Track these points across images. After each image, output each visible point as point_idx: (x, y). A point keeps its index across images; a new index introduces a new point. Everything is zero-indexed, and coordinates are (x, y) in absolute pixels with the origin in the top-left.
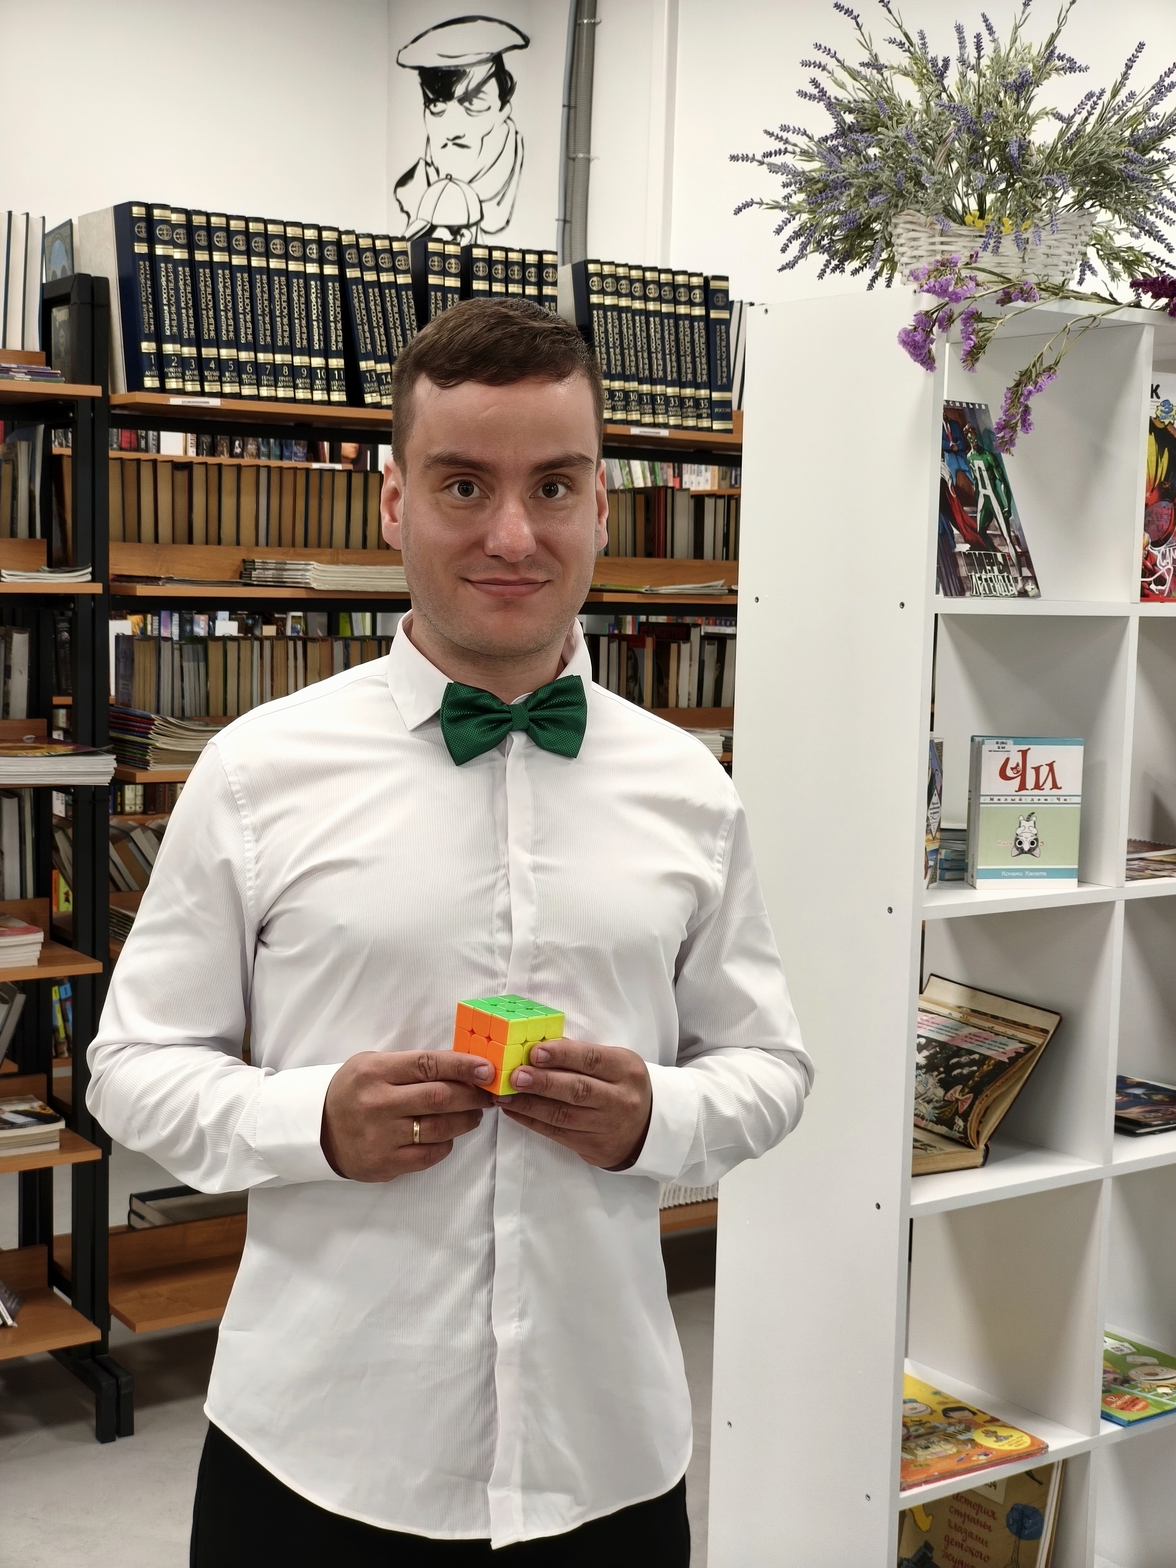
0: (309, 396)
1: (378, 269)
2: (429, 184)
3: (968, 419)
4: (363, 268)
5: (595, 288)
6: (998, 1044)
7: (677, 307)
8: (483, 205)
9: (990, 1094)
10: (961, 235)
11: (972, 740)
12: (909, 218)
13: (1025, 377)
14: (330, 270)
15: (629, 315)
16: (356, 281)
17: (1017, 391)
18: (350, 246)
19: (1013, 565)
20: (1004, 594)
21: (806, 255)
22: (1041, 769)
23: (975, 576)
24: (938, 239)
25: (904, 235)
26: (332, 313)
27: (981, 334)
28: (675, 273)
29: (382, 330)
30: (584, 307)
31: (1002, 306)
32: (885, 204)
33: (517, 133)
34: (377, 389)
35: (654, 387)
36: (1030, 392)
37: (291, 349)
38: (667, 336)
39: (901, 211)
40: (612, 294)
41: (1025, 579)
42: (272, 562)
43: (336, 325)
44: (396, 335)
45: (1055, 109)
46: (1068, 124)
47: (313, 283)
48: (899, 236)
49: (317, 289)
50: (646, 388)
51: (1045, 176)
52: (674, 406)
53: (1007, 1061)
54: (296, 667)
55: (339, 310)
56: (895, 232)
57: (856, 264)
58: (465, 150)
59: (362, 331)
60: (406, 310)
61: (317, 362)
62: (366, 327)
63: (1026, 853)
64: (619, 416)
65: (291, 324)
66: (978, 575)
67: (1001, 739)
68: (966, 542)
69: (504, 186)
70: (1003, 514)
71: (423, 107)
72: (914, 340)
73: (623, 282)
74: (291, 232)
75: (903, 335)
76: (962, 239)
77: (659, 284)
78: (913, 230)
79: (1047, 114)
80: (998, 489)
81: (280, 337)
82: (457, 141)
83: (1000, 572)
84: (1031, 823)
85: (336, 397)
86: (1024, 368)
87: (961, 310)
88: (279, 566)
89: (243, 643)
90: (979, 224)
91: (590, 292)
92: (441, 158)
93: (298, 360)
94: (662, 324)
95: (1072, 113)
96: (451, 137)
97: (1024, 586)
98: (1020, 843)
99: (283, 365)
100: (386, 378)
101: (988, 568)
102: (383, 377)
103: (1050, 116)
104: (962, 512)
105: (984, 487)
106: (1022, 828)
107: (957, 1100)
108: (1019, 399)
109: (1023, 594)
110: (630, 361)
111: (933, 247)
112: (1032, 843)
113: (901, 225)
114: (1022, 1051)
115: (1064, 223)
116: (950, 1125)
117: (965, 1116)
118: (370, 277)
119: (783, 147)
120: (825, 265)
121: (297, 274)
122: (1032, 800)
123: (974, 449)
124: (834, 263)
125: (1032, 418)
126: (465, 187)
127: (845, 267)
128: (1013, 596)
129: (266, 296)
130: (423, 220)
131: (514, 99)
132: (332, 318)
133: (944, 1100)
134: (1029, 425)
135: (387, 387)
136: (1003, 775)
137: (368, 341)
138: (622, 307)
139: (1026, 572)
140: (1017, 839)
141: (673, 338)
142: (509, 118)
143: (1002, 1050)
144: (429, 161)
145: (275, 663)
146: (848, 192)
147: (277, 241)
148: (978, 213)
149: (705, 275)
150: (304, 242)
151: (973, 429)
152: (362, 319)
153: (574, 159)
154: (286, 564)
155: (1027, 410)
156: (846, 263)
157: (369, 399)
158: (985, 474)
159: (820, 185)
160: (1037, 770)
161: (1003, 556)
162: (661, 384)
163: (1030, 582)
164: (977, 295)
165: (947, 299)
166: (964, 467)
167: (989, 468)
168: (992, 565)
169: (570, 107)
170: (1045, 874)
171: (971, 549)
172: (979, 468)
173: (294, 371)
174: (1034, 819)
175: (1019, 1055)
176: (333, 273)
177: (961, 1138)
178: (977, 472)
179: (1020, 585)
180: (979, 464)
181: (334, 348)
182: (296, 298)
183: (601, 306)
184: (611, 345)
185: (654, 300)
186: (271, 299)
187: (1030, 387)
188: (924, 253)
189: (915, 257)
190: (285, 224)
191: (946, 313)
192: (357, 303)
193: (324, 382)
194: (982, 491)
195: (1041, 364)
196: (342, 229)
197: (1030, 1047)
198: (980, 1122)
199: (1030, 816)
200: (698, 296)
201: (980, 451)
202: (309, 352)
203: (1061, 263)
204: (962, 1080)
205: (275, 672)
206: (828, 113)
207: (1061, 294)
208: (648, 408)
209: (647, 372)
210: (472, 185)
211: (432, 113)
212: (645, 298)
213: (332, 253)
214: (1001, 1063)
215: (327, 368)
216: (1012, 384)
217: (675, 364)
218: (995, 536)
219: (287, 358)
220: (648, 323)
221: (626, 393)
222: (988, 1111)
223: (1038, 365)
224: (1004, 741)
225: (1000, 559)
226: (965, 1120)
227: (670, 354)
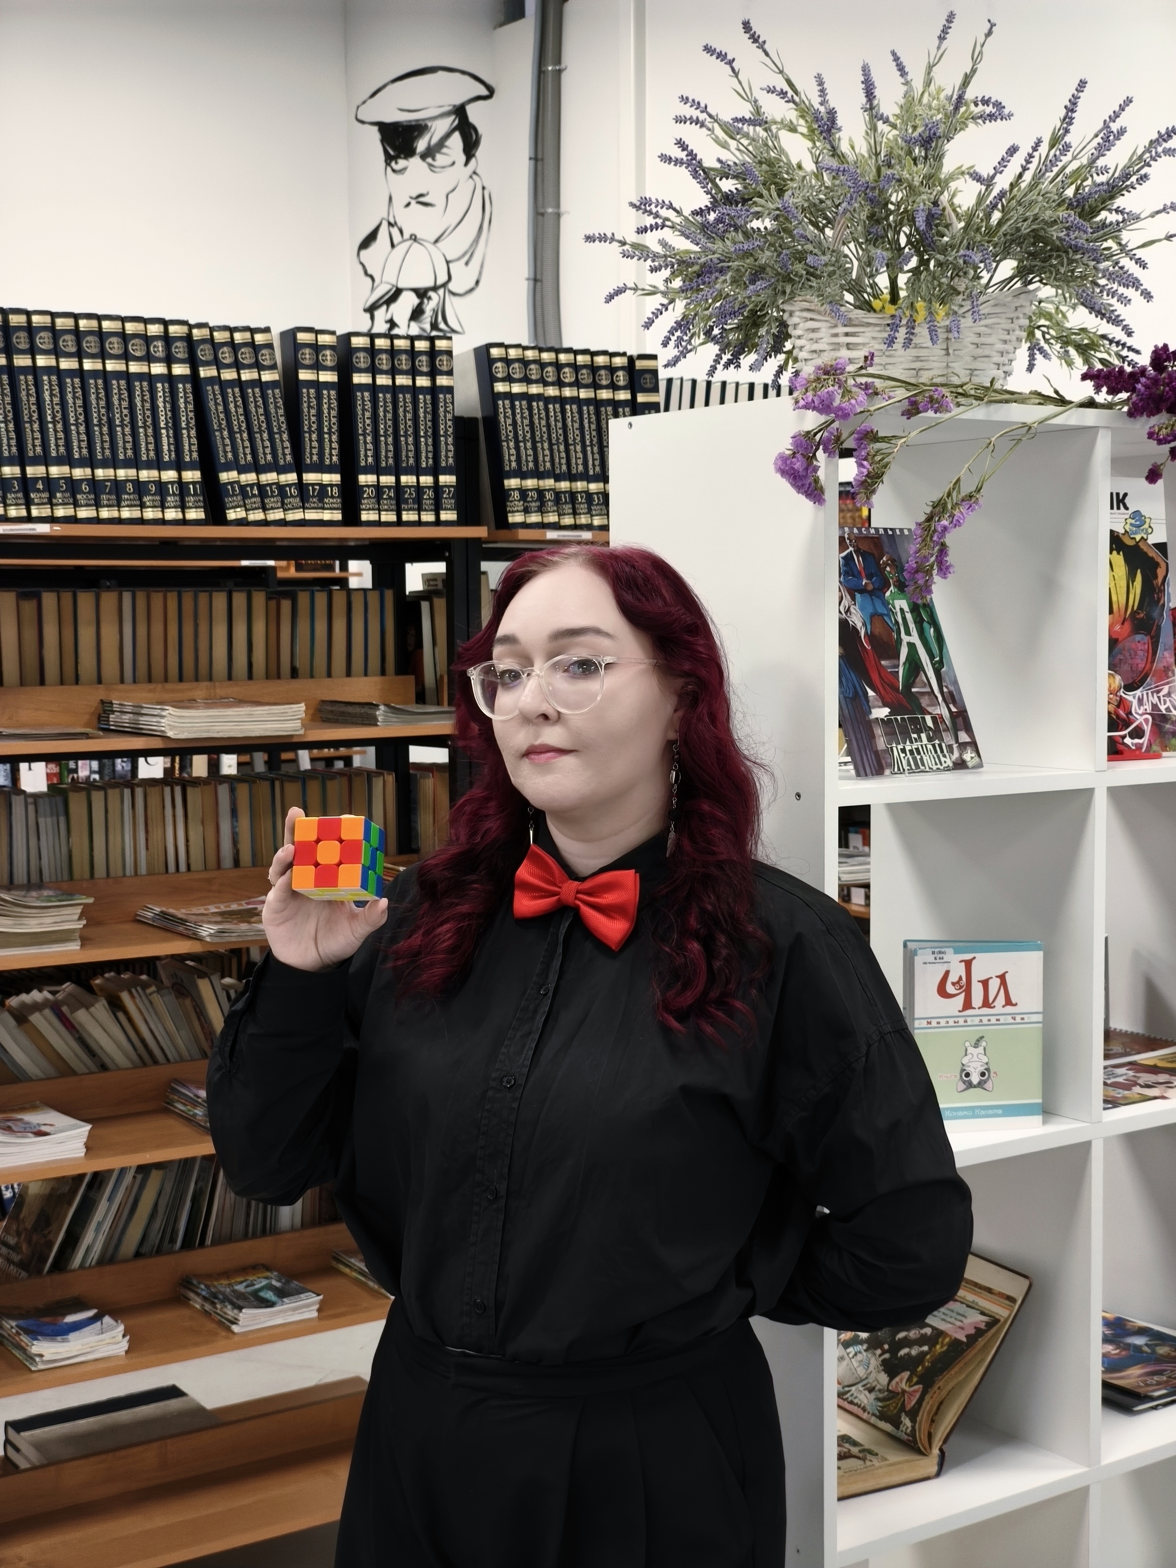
0: (160, 515)
1: (238, 365)
2: (393, 246)
3: (886, 549)
4: (218, 364)
5: (499, 375)
6: (954, 1315)
7: (598, 392)
8: (451, 265)
9: (944, 1383)
10: (869, 325)
11: (905, 946)
12: (806, 305)
13: (939, 508)
14: (179, 370)
15: (541, 404)
16: (211, 380)
17: (929, 526)
18: (203, 341)
19: (947, 730)
20: (935, 767)
21: (695, 348)
22: (990, 982)
23: (896, 749)
24: (841, 330)
25: (801, 325)
26: (184, 419)
27: (878, 458)
28: (593, 354)
29: (245, 435)
30: (489, 397)
31: (908, 418)
32: (770, 291)
33: (484, 188)
34: (241, 503)
35: (573, 484)
36: (945, 529)
37: (135, 463)
38: (586, 425)
39: (791, 299)
40: (520, 381)
41: (963, 746)
42: (129, 706)
43: (188, 432)
44: (262, 440)
45: (972, 167)
46: (988, 186)
47: (159, 385)
48: (795, 326)
49: (164, 392)
50: (564, 485)
51: (962, 252)
52: (598, 504)
53: (964, 1339)
54: (174, 816)
55: (191, 415)
56: (791, 322)
57: (752, 357)
58: (429, 209)
59: (221, 439)
60: (273, 411)
61: (169, 475)
62: (225, 433)
63: (975, 1087)
64: (534, 518)
65: (134, 434)
66: (900, 747)
67: (938, 947)
68: (885, 705)
69: (472, 245)
70: (933, 665)
71: (384, 164)
72: (793, 468)
73: (533, 366)
74: (130, 327)
75: (780, 463)
76: (870, 329)
77: (575, 367)
78: (811, 319)
79: (963, 173)
80: (926, 634)
81: (121, 450)
82: (420, 200)
83: (930, 739)
84: (980, 1050)
85: (193, 514)
86: (936, 498)
87: (851, 429)
88: (136, 710)
89: (110, 792)
90: (891, 309)
91: (493, 379)
92: (404, 217)
93: (145, 475)
94: (580, 412)
95: (992, 172)
96: (414, 195)
97: (961, 755)
98: (968, 1075)
99: (127, 481)
100: (252, 490)
101: (914, 736)
102: (249, 489)
103: (967, 177)
104: (880, 668)
105: (908, 633)
106: (969, 1056)
107: (904, 1392)
108: (932, 537)
109: (960, 765)
110: (544, 456)
111: (835, 340)
112: (983, 1074)
113: (797, 313)
114: (983, 1326)
115: (995, 305)
116: (897, 1424)
117: (913, 1415)
118: (228, 375)
119: (653, 222)
120: (715, 361)
121: (140, 376)
122: (981, 1021)
123: (895, 586)
124: (726, 357)
125: (950, 559)
126: (430, 247)
127: (741, 361)
128: (948, 769)
129: (102, 403)
130: (388, 283)
131: (480, 153)
132: (184, 425)
133: (888, 1390)
134: (948, 568)
135: (253, 500)
136: (942, 991)
137: (229, 449)
138: (533, 395)
139: (964, 737)
140: (963, 1070)
141: (593, 427)
142: (475, 173)
143: (958, 1324)
144: (392, 221)
145: (149, 814)
146: (723, 278)
147: (114, 340)
148: (888, 297)
149: (628, 354)
150: (147, 340)
151: (893, 561)
152: (220, 424)
153: (543, 214)
154: (142, 707)
155: (943, 550)
156: (742, 357)
157: (232, 515)
158: (909, 616)
159: (696, 268)
160: (985, 983)
161: (934, 719)
162: (582, 480)
163: (969, 750)
164: (872, 409)
165: (833, 415)
166: (881, 610)
167: (915, 609)
168: (919, 732)
169: (537, 159)
170: (1000, 1112)
171: (891, 714)
172: (902, 610)
173: (140, 487)
174: (984, 1044)
175: (980, 1332)
176: (184, 373)
177: (909, 1440)
178: (899, 614)
179: (956, 754)
180: (901, 604)
181: (187, 459)
182: (139, 404)
183: (509, 396)
184: (521, 438)
185: (570, 385)
186: (109, 406)
187: (945, 522)
188: (826, 347)
189: (815, 351)
190: (123, 320)
191: (832, 433)
192: (215, 407)
193: (177, 498)
194: (905, 639)
195: (959, 492)
196: (192, 322)
197: (994, 1322)
198: (933, 1421)
199: (978, 1041)
200: (621, 378)
201: (901, 587)
202: (159, 464)
203: (994, 354)
204: (910, 1363)
205: (149, 822)
206: (694, 181)
207: (986, 399)
208: (568, 508)
209: (564, 467)
210: (438, 245)
211: (394, 171)
212: (560, 384)
213: (181, 350)
214: (956, 1342)
215: (180, 482)
216: (922, 518)
217: (597, 456)
218: (923, 694)
219: (132, 473)
220: (563, 411)
221: (540, 492)
222: (942, 1407)
223: (954, 494)
224: (942, 950)
225: (929, 722)
226: (913, 1421)
227: (592, 445)
